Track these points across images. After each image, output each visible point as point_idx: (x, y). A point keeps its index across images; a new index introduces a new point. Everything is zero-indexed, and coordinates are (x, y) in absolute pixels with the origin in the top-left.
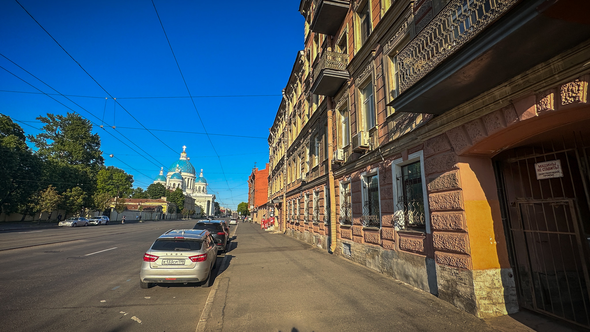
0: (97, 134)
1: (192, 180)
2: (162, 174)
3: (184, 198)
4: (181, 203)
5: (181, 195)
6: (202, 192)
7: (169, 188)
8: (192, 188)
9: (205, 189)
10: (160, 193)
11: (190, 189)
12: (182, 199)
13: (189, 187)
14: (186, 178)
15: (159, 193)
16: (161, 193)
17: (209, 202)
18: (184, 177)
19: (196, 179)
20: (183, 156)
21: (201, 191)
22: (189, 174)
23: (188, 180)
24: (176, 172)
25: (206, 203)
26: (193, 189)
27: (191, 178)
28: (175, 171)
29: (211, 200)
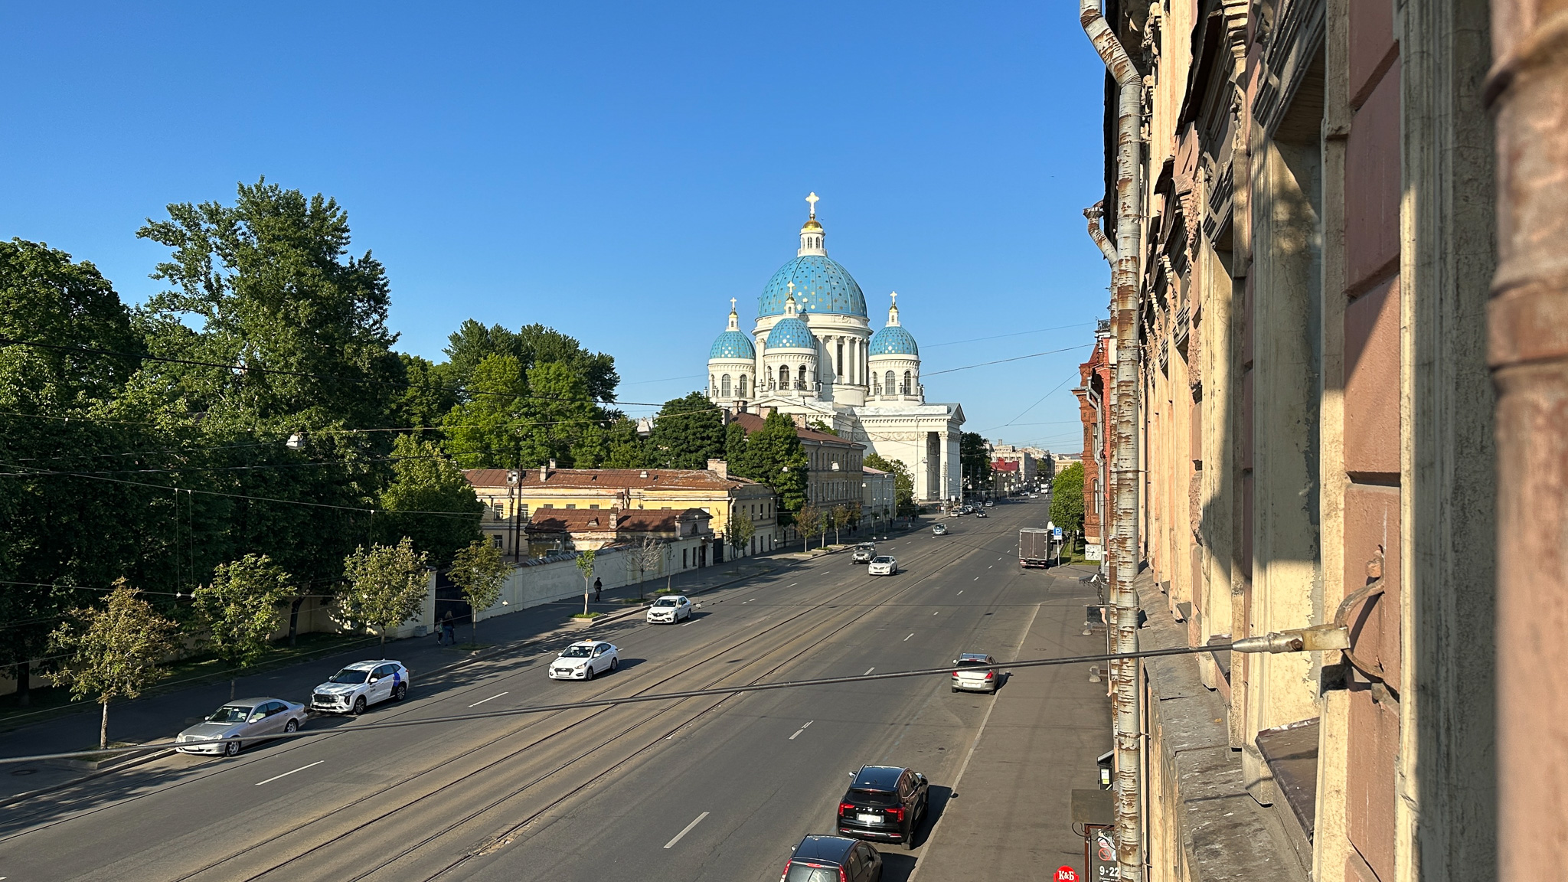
0: (369, 253)
1: (857, 345)
2: (735, 329)
3: (803, 455)
4: (791, 479)
5: (791, 444)
6: (902, 397)
7: (744, 408)
8: (857, 381)
9: (913, 381)
10: (703, 439)
11: (852, 383)
12: (796, 461)
13: (846, 378)
14: (828, 338)
15: (699, 442)
16: (709, 438)
17: (933, 438)
18: (820, 334)
19: (871, 338)
20: (810, 240)
21: (897, 391)
22: (839, 321)
23: (840, 348)
24: (787, 316)
25: (923, 443)
26: (864, 385)
27: (852, 336)
28: (783, 313)
29: (942, 428)
